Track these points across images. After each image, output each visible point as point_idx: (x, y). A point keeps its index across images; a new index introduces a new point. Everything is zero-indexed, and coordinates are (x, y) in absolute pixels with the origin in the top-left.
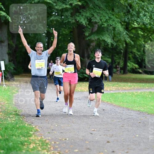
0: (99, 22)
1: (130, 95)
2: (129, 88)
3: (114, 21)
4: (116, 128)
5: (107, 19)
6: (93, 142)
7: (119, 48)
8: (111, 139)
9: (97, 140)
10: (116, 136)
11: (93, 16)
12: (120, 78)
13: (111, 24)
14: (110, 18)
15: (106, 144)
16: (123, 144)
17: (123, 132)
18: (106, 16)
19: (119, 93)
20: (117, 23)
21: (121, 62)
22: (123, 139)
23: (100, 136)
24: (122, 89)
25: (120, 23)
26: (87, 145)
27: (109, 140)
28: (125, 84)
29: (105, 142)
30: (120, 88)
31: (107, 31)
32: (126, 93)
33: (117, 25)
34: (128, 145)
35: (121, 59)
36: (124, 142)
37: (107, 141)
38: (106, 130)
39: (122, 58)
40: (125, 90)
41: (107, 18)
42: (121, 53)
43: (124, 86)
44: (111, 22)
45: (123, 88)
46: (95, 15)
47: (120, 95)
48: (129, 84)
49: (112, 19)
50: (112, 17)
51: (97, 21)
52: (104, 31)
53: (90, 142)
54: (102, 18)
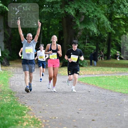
0: (86, 13)
1: (113, 78)
2: (112, 72)
3: (98, 12)
4: (100, 108)
5: (92, 11)
6: (79, 120)
7: (103, 37)
8: (95, 118)
9: (83, 118)
10: (100, 115)
11: (81, 7)
12: (104, 63)
13: (97, 15)
14: (95, 9)
15: (91, 122)
16: (106, 122)
17: (106, 111)
18: (92, 8)
19: (103, 77)
20: (101, 14)
21: (105, 49)
22: (106, 117)
23: (86, 115)
24: (105, 73)
25: (104, 14)
26: (74, 123)
27: (94, 119)
28: (109, 68)
29: (90, 121)
30: (104, 72)
31: (93, 21)
32: (109, 76)
33: (101, 16)
34: (111, 123)
35: (105, 47)
36: (107, 120)
37: (92, 120)
38: (91, 109)
39: (106, 45)
40: (108, 74)
41: (93, 9)
42: (105, 41)
43: (107, 71)
44: (96, 14)
45: (107, 72)
46: (82, 6)
47: (104, 79)
48: (112, 69)
49: (97, 11)
50: (97, 9)
51: (84, 12)
52: (90, 22)
53: (77, 120)
54: (88, 9)
